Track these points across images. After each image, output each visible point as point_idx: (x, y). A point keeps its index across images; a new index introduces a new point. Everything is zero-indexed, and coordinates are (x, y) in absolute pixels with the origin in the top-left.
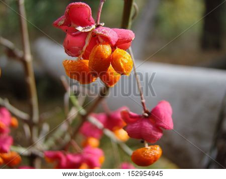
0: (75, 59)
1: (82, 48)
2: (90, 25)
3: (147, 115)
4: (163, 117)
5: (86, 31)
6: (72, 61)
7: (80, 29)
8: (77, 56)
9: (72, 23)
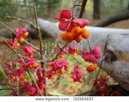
0: (64, 32)
1: (67, 28)
2: (70, 18)
3: (91, 52)
4: (98, 53)
5: (69, 21)
6: (63, 33)
7: (66, 20)
8: (65, 31)
9: (63, 18)
